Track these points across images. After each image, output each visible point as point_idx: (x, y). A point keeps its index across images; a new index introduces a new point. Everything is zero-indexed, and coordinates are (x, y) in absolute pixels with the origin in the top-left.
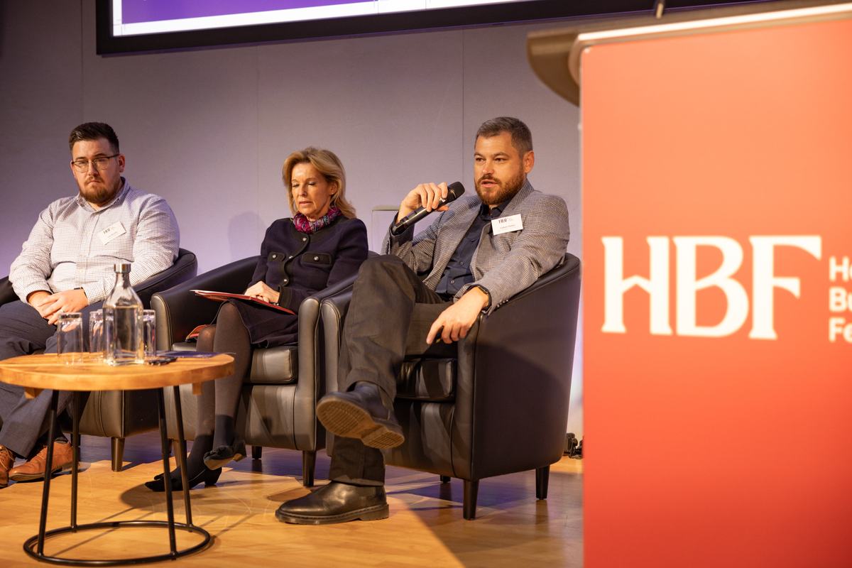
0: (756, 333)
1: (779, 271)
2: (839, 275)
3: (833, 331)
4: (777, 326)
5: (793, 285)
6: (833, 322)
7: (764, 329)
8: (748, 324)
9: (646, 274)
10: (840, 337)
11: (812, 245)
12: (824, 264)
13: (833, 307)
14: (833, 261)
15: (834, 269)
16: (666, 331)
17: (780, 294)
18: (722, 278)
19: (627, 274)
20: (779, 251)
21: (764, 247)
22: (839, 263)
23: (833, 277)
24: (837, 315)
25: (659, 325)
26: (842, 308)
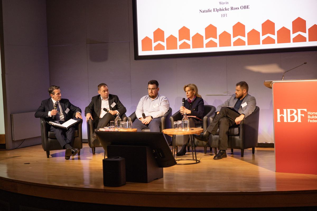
0: (298, 122)
1: (301, 113)
2: (309, 114)
3: (309, 121)
4: (301, 121)
5: (303, 115)
6: (308, 120)
7: (300, 121)
8: (298, 120)
9: (283, 114)
10: (309, 122)
11: (305, 110)
12: (307, 112)
13: (308, 118)
14: (308, 112)
15: (308, 113)
16: (286, 121)
17: (301, 116)
18: (294, 114)
19: (280, 114)
20: (301, 111)
21: (299, 110)
22: (309, 112)
23: (308, 114)
24: (309, 119)
25: (285, 121)
26: (310, 118)
